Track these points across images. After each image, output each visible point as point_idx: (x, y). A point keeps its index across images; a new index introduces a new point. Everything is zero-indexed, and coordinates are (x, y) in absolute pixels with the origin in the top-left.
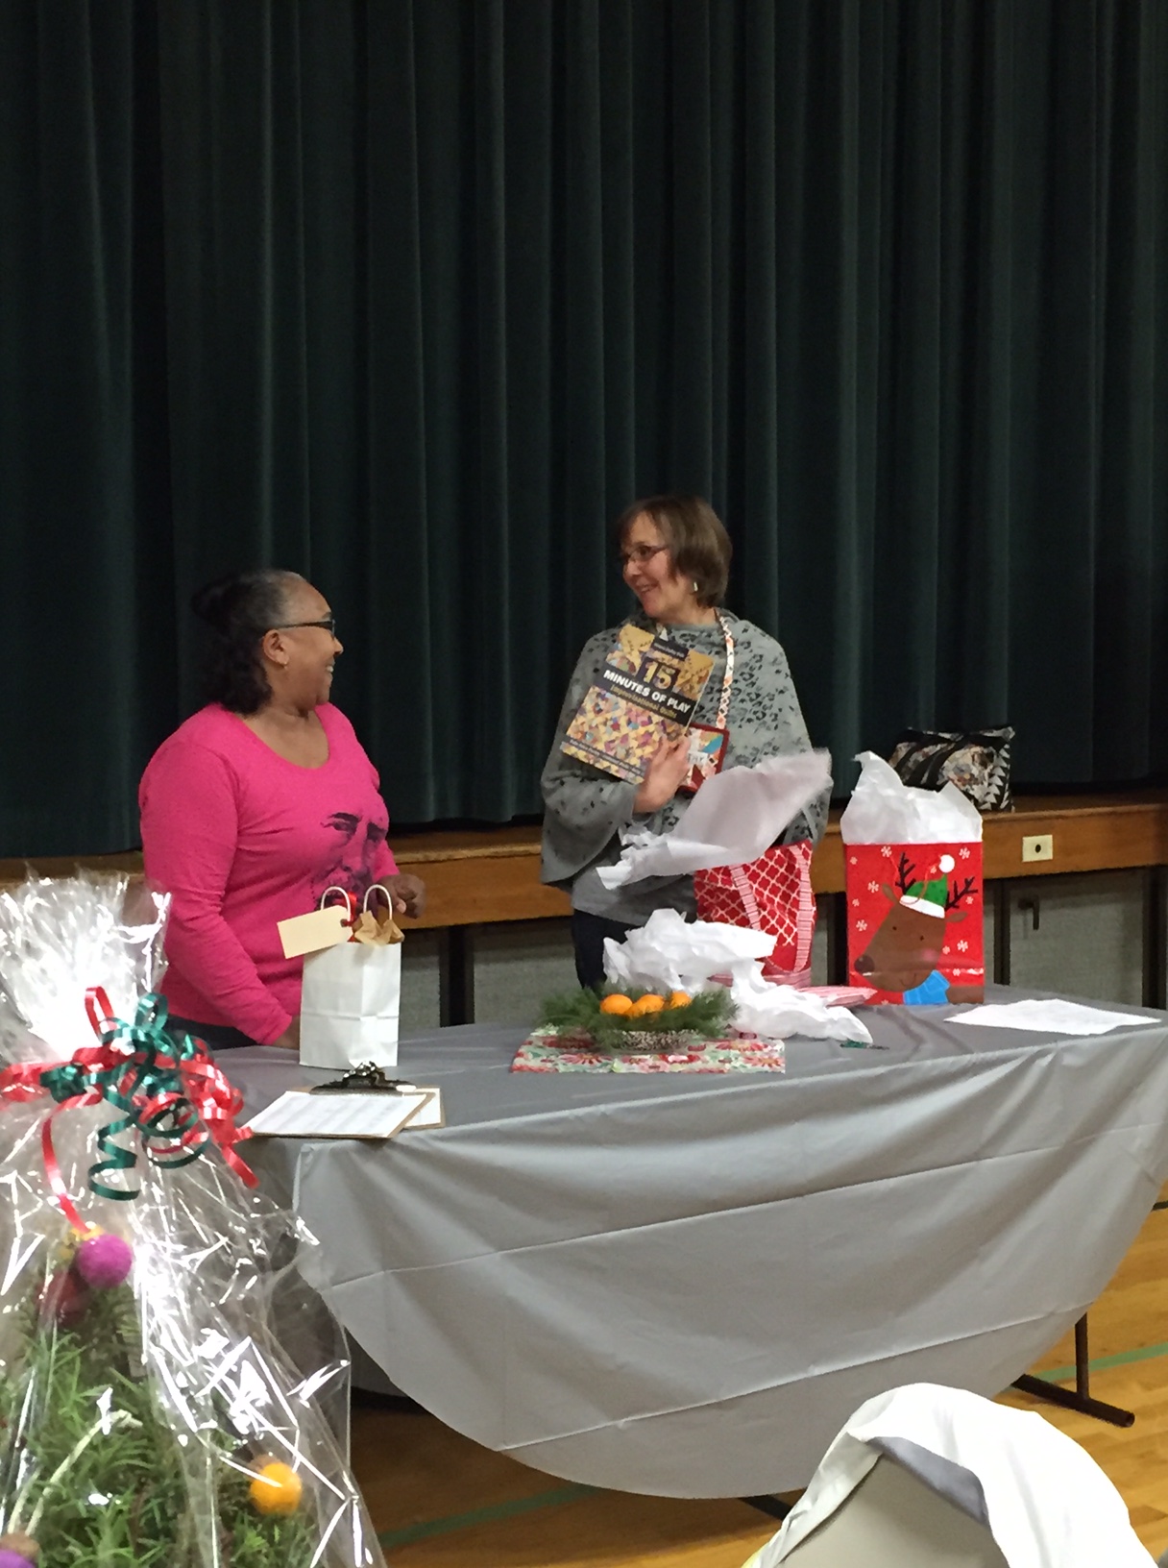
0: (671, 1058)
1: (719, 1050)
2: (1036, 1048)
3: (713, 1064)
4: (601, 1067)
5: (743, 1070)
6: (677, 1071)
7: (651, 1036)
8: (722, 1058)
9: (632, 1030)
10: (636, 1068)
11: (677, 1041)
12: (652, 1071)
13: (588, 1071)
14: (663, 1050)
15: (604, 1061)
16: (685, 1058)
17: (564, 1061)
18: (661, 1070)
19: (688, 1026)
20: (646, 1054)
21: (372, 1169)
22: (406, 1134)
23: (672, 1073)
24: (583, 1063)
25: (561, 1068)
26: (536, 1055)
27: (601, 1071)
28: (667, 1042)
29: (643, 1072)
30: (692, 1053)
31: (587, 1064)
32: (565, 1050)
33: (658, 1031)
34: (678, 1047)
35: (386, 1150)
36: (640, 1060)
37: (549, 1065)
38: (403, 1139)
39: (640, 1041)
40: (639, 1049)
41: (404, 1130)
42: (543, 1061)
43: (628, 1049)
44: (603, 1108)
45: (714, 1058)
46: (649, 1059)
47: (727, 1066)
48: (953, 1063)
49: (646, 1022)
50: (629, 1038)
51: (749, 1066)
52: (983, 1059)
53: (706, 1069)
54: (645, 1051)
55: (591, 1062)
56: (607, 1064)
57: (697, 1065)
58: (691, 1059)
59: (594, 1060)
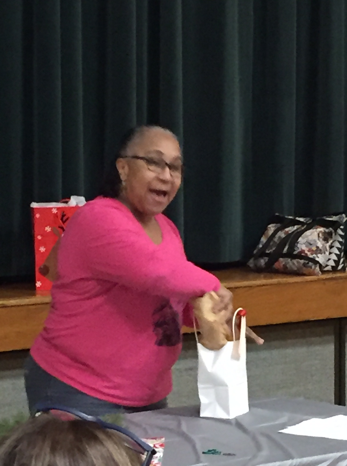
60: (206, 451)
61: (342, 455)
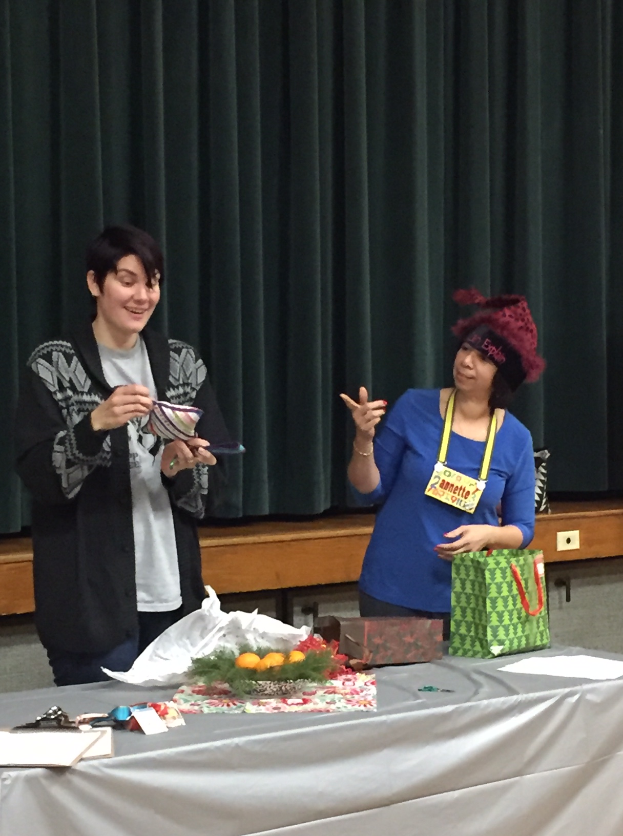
0: (290, 701)
1: (326, 694)
2: (567, 690)
3: (322, 705)
4: (236, 709)
5: (344, 710)
6: (294, 711)
7: (275, 685)
8: (328, 701)
9: (260, 680)
10: (262, 709)
11: (294, 688)
12: (276, 711)
13: (226, 712)
14: (284, 695)
15: (239, 704)
16: (301, 701)
17: (208, 705)
18: (282, 710)
19: (304, 677)
20: (270, 698)
21: (58, 791)
22: (83, 763)
23: (290, 713)
24: (223, 706)
25: (206, 710)
26: (186, 701)
27: (236, 712)
28: (286, 689)
29: (268, 712)
30: (306, 697)
31: (225, 707)
32: (208, 696)
33: (279, 680)
34: (295, 692)
35: (68, 776)
36: (266, 703)
37: (196, 708)
38: (80, 766)
39: (266, 688)
40: (266, 695)
41: (82, 760)
42: (192, 705)
43: (256, 695)
44: (236, 740)
45: (322, 700)
46: (273, 702)
47: (333, 707)
48: (504, 703)
49: (270, 674)
50: (258, 686)
51: (349, 707)
52: (526, 698)
53: (316, 709)
54: (270, 696)
55: (228, 705)
56: (240, 707)
57: (309, 707)
58: (305, 702)
59: (231, 704)
60: (422, 688)
61: (571, 691)
